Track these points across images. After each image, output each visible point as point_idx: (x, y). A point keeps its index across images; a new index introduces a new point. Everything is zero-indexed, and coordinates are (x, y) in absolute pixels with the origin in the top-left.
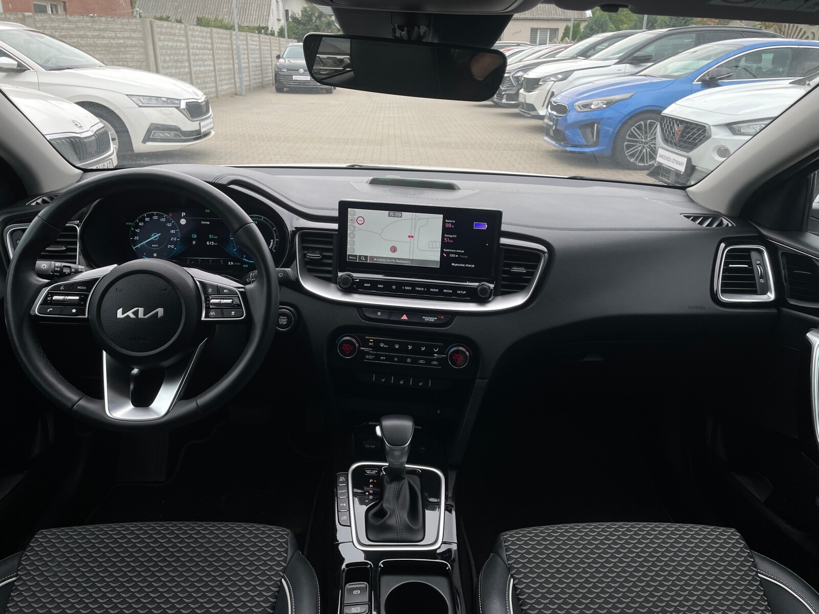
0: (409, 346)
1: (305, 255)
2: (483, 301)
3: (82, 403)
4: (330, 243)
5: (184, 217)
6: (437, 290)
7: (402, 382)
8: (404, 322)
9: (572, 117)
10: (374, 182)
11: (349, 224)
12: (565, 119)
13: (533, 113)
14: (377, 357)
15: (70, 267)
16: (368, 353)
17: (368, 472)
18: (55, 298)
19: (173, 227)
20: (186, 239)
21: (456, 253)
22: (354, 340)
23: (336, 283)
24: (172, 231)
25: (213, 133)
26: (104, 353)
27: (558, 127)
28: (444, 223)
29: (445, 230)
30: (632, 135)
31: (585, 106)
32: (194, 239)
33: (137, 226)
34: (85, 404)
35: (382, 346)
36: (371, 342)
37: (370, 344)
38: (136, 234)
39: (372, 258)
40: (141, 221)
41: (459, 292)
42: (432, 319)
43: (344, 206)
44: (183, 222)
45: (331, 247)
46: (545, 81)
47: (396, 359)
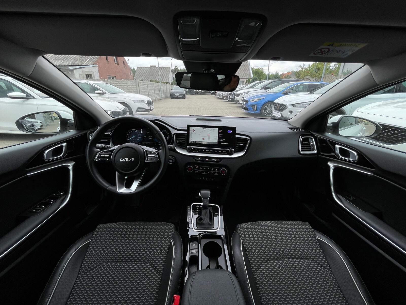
0: (209, 168)
1: (177, 141)
2: (231, 154)
3: (110, 187)
4: (185, 137)
5: (142, 131)
6: (217, 151)
7: (206, 179)
8: (207, 161)
9: (249, 103)
10: (197, 119)
11: (190, 132)
12: (247, 104)
13: (239, 103)
14: (199, 172)
15: (107, 146)
16: (196, 171)
17: (197, 206)
18: (102, 155)
19: (139, 134)
20: (143, 137)
21: (222, 140)
22: (192, 167)
23: (186, 149)
25: (154, 109)
26: (117, 172)
27: (246, 106)
28: (219, 131)
29: (219, 133)
30: (265, 108)
31: (253, 100)
32: (145, 137)
33: (129, 134)
34: (111, 188)
35: (200, 168)
37: (197, 168)
38: (128, 136)
39: (197, 142)
40: (130, 132)
41: (223, 152)
42: (215, 160)
43: (189, 126)
44: (142, 132)
45: (185, 139)
46: (242, 94)
47: (205, 172)
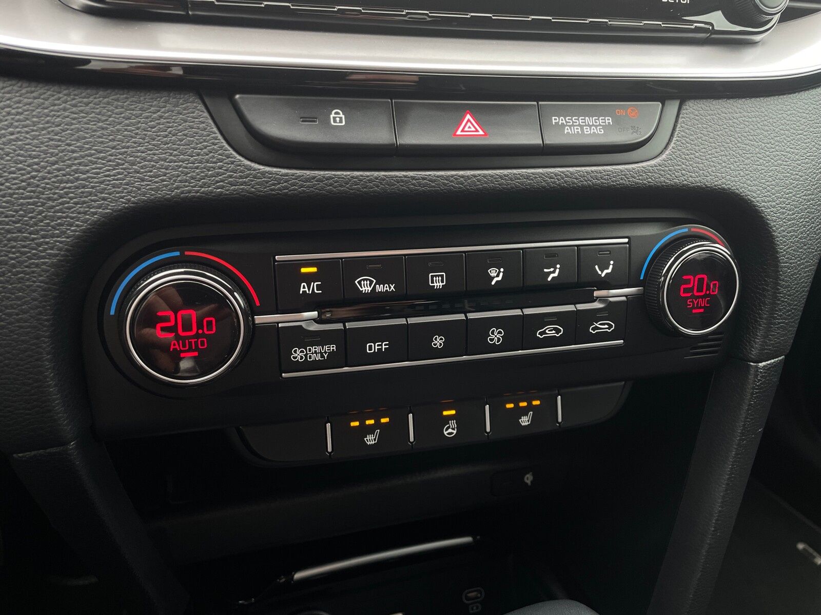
0: (493, 272)
8: (467, 153)
14: (349, 347)
16: (301, 337)
22: (211, 281)
35: (366, 288)
36: (309, 278)
37: (303, 288)
47: (438, 342)
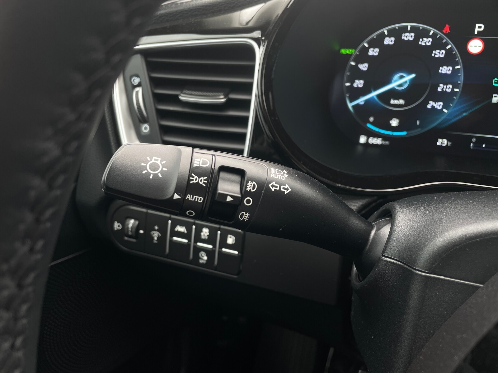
5: (480, 36)
24: (445, 70)
33: (363, 57)
40: (373, 44)
44: (476, 46)
